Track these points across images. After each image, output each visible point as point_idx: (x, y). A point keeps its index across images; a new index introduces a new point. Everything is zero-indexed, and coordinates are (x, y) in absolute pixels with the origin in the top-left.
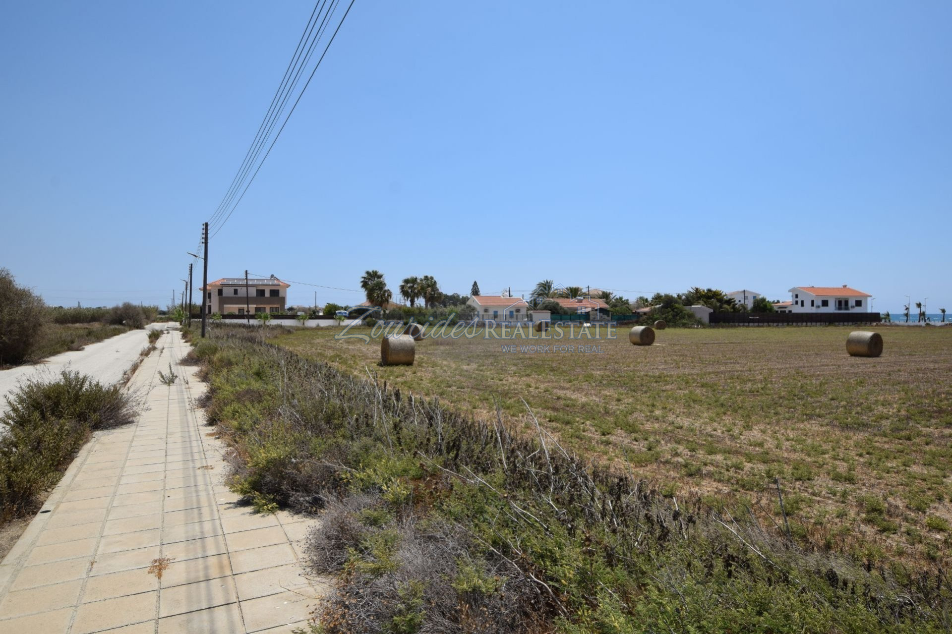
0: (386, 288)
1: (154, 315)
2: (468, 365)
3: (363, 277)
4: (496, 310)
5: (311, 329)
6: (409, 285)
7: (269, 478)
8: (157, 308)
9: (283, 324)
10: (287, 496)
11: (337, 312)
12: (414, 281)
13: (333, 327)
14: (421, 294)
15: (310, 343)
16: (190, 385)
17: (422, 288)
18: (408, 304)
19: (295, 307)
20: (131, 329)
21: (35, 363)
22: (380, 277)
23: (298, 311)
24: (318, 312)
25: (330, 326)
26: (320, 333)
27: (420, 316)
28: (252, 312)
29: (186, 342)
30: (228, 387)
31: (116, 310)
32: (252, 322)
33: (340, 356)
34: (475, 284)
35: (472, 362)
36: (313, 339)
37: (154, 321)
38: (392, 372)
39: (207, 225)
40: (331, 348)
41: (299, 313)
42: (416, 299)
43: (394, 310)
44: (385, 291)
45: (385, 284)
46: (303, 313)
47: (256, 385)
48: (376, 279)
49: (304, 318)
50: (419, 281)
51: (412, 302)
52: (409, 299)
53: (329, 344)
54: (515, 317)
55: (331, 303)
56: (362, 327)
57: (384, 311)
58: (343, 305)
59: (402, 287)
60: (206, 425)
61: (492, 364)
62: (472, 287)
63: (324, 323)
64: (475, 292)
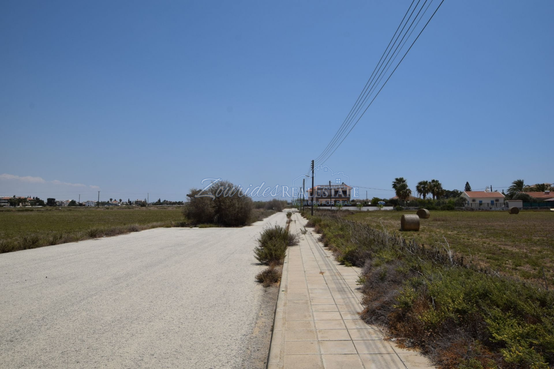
0: (407, 188)
1: (286, 205)
2: (452, 232)
3: (393, 182)
4: (481, 200)
5: (364, 212)
6: (422, 186)
7: (349, 257)
8: (287, 201)
9: (349, 209)
10: (355, 262)
11: (379, 202)
12: (425, 183)
13: (376, 211)
14: (430, 191)
15: (363, 219)
16: (312, 234)
17: (431, 187)
18: (422, 197)
19: (355, 200)
20: (277, 212)
21: (250, 225)
22: (404, 181)
23: (357, 202)
24: (368, 202)
25: (375, 210)
26: (369, 214)
27: (429, 205)
28: (333, 203)
29: (304, 218)
30: (330, 234)
31: (270, 203)
32: (333, 208)
33: (379, 226)
34: (467, 184)
35: (455, 230)
36: (365, 217)
37: (285, 208)
38: (406, 234)
39: (313, 161)
40: (374, 222)
41: (357, 203)
42: (426, 194)
43: (413, 201)
44: (407, 190)
45: (407, 186)
46: (360, 203)
47: (341, 233)
48: (401, 183)
49: (360, 206)
50: (428, 183)
51: (424, 196)
52: (422, 194)
53: (374, 220)
54: (495, 204)
55: (376, 197)
56: (393, 211)
57: (407, 202)
58: (382, 199)
59: (418, 187)
60: (324, 247)
61: (467, 232)
62: (465, 186)
63: (371, 209)
64: (468, 188)
